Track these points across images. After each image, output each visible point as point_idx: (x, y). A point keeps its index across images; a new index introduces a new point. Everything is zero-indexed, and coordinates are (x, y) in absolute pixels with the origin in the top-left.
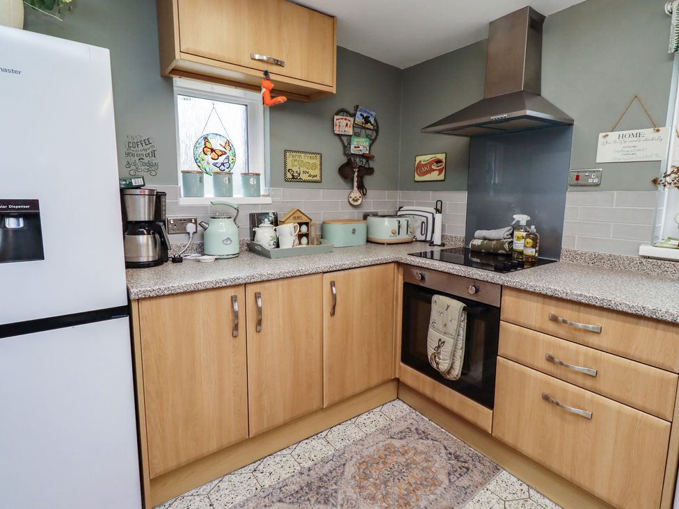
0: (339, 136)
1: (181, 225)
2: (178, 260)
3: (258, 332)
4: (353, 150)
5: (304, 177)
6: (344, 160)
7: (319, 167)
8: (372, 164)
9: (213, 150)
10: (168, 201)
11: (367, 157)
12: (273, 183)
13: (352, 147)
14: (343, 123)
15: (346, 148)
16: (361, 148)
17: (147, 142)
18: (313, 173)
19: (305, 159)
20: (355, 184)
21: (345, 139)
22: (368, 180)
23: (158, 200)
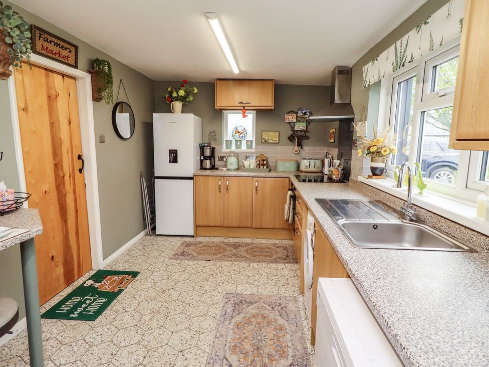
0: (289, 123)
1: (221, 158)
2: (217, 169)
3: (227, 192)
4: (296, 128)
5: (270, 141)
6: (291, 133)
7: (278, 137)
8: (307, 134)
9: (239, 132)
10: (216, 150)
11: (305, 132)
12: (256, 144)
13: (296, 127)
14: (290, 117)
15: (292, 128)
16: (301, 127)
17: (214, 132)
18: (275, 139)
19: (271, 134)
20: (296, 144)
21: (292, 124)
22: (304, 142)
23: (213, 150)
